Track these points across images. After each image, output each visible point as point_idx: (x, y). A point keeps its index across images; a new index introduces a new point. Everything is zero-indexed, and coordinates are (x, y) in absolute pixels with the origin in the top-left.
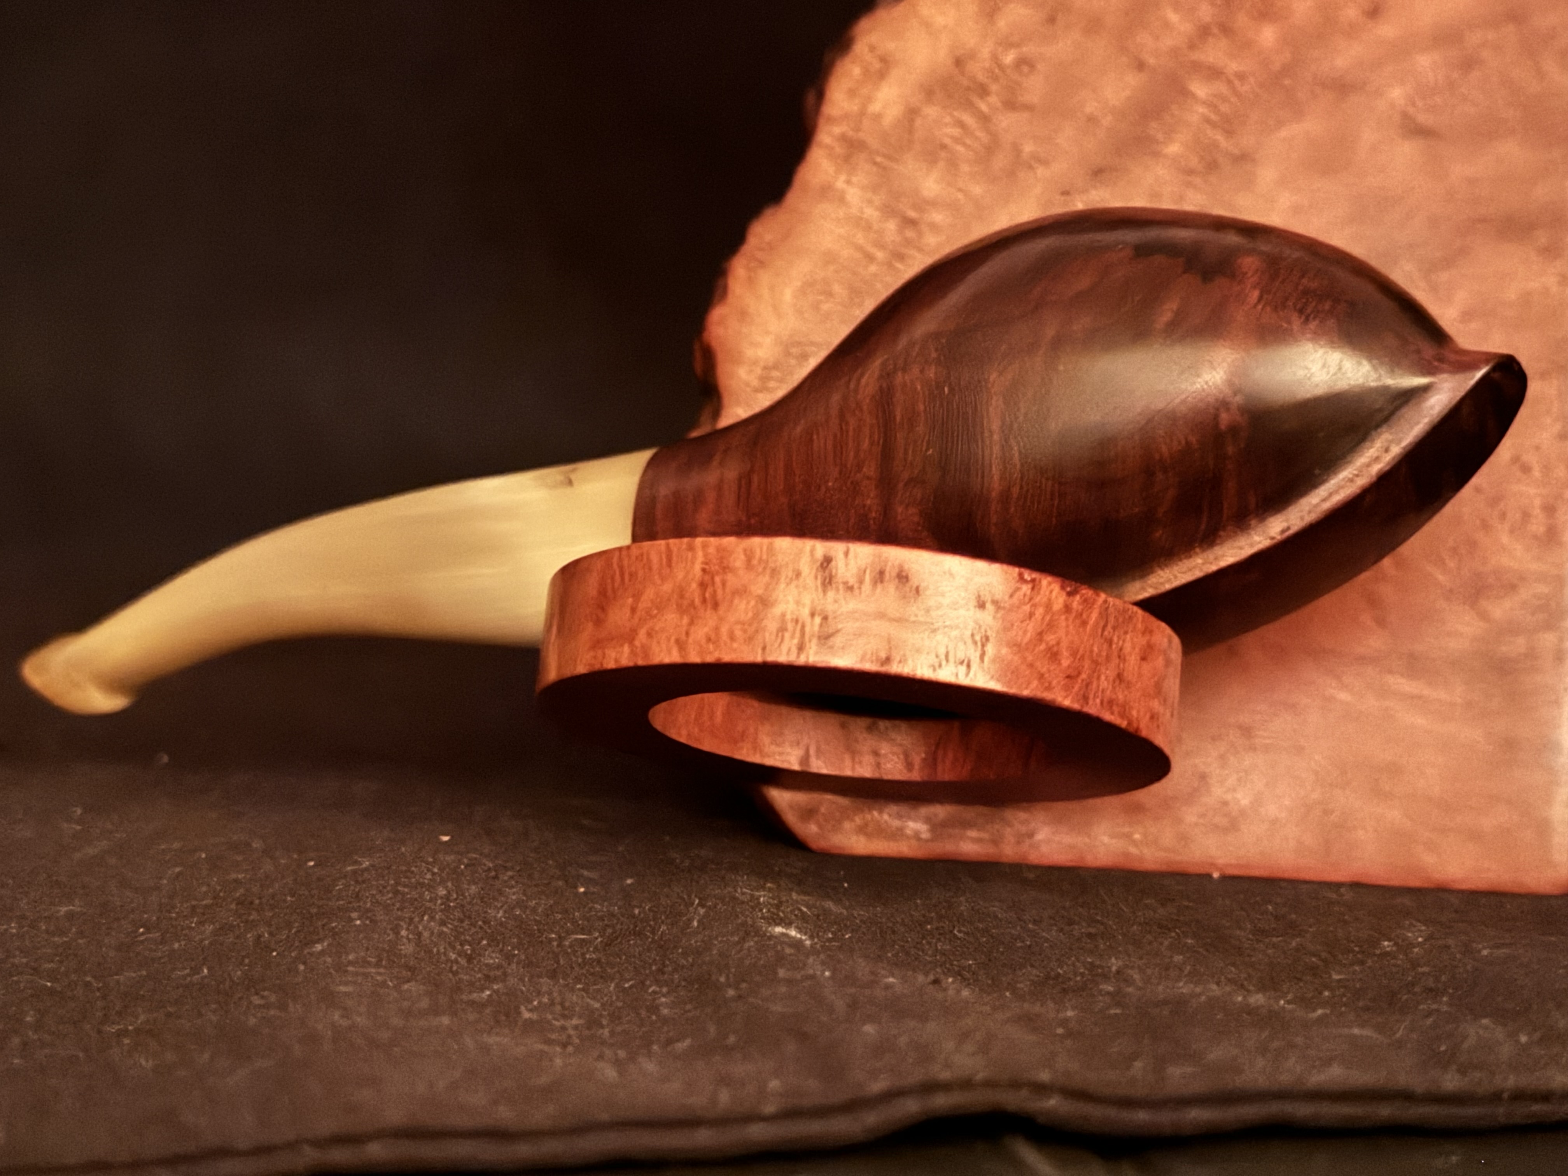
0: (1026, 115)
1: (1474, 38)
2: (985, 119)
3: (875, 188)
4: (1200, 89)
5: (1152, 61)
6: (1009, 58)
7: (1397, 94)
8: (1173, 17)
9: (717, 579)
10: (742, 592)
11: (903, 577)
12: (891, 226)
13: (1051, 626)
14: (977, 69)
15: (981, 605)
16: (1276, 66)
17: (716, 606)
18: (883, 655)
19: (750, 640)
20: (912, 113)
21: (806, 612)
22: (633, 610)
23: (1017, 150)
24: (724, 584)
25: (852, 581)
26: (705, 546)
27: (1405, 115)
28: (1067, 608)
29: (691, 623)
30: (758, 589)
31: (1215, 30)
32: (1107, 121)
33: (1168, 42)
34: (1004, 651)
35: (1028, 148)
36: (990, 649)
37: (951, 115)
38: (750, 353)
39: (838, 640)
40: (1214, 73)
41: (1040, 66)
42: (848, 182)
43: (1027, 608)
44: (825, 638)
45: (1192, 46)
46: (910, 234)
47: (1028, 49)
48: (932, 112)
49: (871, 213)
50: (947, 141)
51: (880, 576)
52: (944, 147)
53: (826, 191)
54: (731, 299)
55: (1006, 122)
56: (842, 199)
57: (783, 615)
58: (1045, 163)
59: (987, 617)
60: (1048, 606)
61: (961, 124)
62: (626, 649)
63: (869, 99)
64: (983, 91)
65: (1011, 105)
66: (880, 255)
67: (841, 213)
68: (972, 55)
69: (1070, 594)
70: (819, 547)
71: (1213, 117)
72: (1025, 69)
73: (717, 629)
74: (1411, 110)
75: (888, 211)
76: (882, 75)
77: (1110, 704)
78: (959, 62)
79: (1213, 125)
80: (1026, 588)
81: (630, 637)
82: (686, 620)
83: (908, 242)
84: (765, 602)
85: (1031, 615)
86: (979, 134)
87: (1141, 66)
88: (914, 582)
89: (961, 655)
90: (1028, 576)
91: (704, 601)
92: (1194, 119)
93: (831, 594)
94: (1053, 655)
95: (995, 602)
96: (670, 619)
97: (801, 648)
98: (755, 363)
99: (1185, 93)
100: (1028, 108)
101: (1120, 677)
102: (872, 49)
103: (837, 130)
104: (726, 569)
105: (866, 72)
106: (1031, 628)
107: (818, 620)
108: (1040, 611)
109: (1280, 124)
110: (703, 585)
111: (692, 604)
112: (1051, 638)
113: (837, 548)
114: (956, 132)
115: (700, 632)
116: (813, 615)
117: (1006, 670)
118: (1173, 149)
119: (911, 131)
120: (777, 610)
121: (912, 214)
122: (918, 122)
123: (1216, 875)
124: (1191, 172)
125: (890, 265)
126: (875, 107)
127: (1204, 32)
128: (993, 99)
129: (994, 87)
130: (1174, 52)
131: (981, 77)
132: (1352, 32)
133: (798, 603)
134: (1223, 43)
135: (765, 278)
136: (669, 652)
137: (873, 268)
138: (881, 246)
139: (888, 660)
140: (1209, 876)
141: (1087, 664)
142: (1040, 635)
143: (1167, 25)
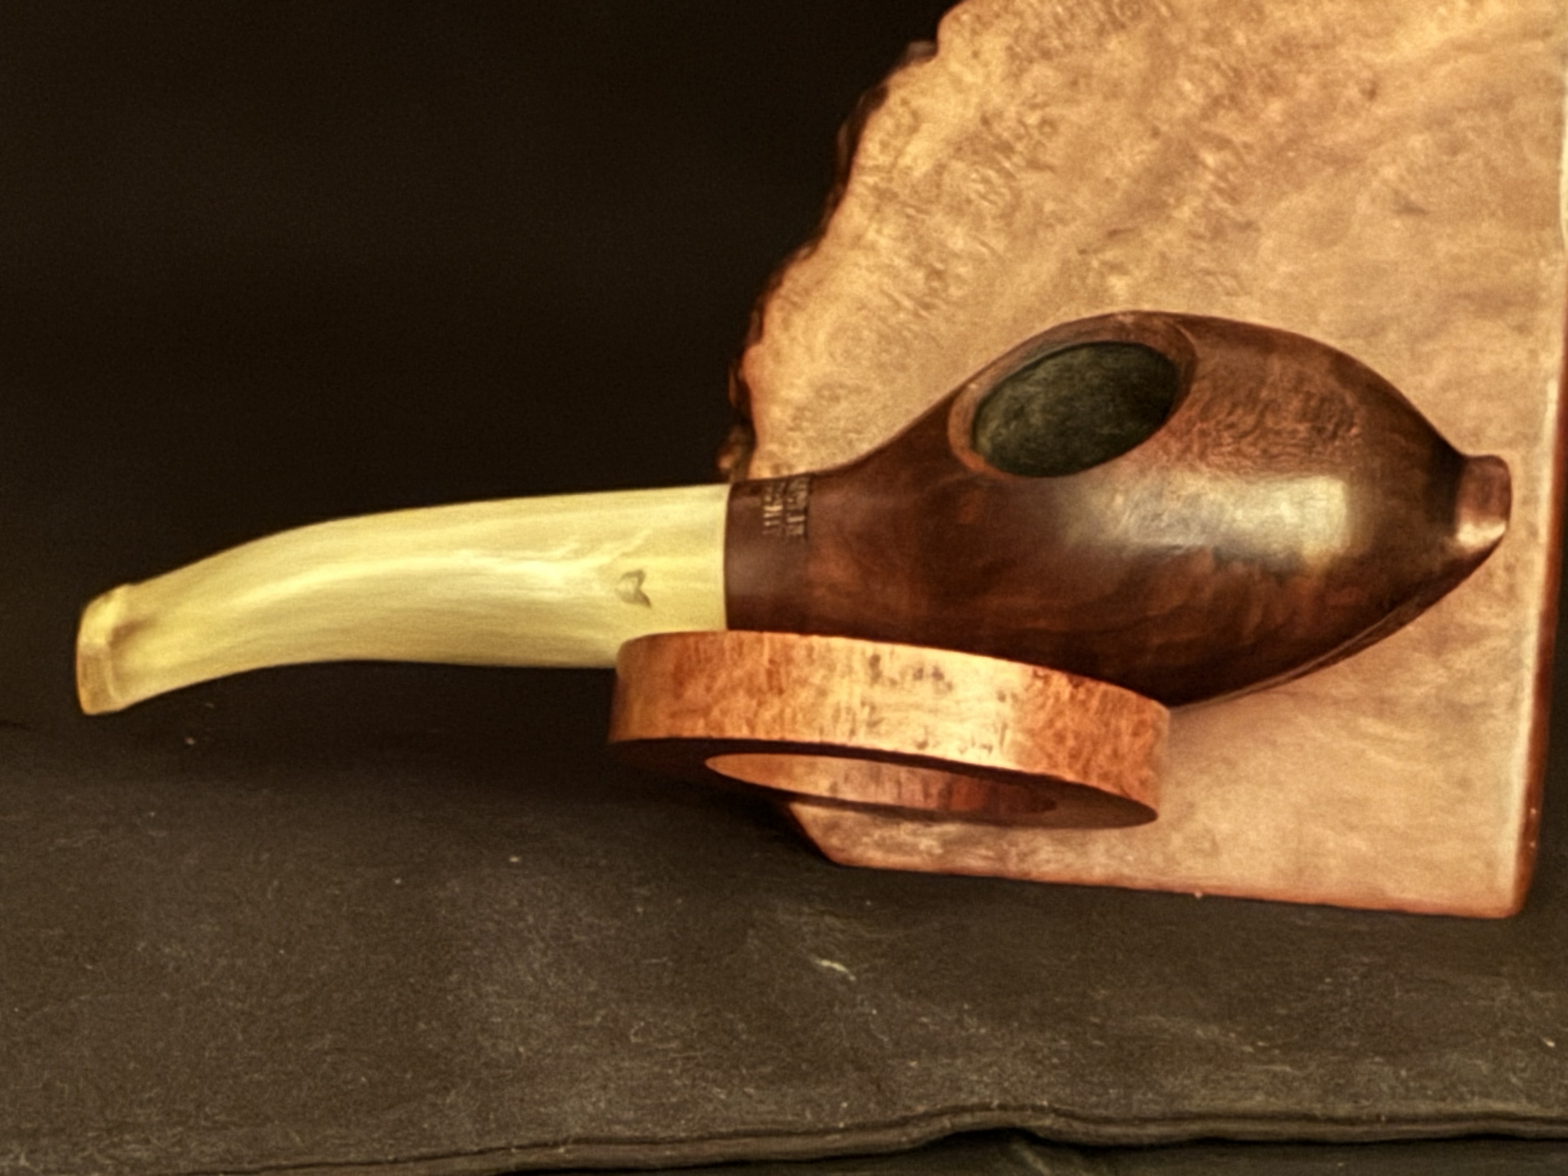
0: (1048, 175)
1: (1462, 123)
2: (1009, 176)
3: (904, 239)
4: (1210, 158)
5: (1165, 128)
6: (1033, 119)
7: (1389, 172)
8: (1187, 86)
9: (782, 670)
10: (803, 682)
11: (938, 675)
12: (919, 276)
13: (1060, 713)
14: (1003, 130)
15: (1002, 698)
16: (1282, 139)
17: (781, 692)
18: (920, 739)
19: (809, 724)
20: (940, 169)
21: (856, 703)
22: (708, 689)
23: (1038, 207)
24: (788, 674)
25: (897, 677)
26: (772, 642)
27: (1397, 192)
28: (1072, 697)
29: (760, 704)
30: (817, 679)
31: (1226, 102)
32: (1124, 183)
33: (1181, 110)
34: (1020, 737)
35: (1049, 206)
36: (1009, 735)
37: (977, 171)
38: (784, 393)
39: (883, 728)
40: (1222, 143)
41: (1062, 128)
42: (879, 231)
43: (1040, 700)
44: (873, 725)
45: (1205, 116)
46: (936, 284)
47: (1053, 111)
48: (959, 166)
49: (900, 263)
50: (973, 196)
51: (919, 674)
52: (969, 201)
53: (857, 240)
54: (767, 340)
55: (1029, 179)
56: (872, 248)
57: (838, 704)
58: (1062, 221)
59: (1007, 709)
60: (1057, 699)
61: (986, 181)
62: (701, 723)
63: (900, 153)
64: (1007, 149)
65: (1034, 165)
66: (907, 303)
67: (872, 261)
68: (999, 115)
69: (1076, 686)
70: (868, 647)
71: (1222, 185)
72: (1047, 129)
73: (782, 712)
74: (1403, 188)
75: (917, 262)
76: (914, 130)
77: (1105, 777)
78: (985, 121)
79: (1220, 191)
80: (1039, 684)
81: (706, 712)
82: (754, 703)
83: (933, 292)
84: (822, 693)
85: (1042, 707)
86: (1004, 190)
87: (1156, 133)
88: (948, 678)
89: (985, 741)
90: (1041, 671)
91: (771, 688)
92: (1203, 187)
93: (878, 688)
94: (1060, 738)
95: (1014, 697)
96: (741, 702)
97: (853, 732)
98: (787, 402)
99: (1195, 160)
100: (1051, 168)
101: (1115, 753)
102: (905, 102)
103: (870, 180)
104: (789, 660)
105: (898, 126)
106: (1042, 716)
107: (867, 710)
108: (1051, 702)
109: (1283, 194)
110: (770, 674)
111: (760, 690)
112: (1059, 725)
113: (884, 649)
114: (981, 188)
115: (767, 715)
116: (863, 704)
117: (1022, 752)
118: (1185, 213)
119: (938, 186)
120: (831, 700)
121: (939, 266)
122: (946, 178)
123: (1198, 895)
124: (1199, 237)
125: (917, 315)
126: (906, 161)
127: (1216, 102)
128: (1016, 159)
129: (1019, 147)
130: (1186, 121)
131: (1006, 135)
132: (1351, 110)
133: (851, 694)
134: (1234, 114)
135: (799, 321)
136: (740, 729)
137: (902, 316)
138: (909, 295)
139: (923, 745)
140: (1192, 896)
141: (1088, 744)
142: (1051, 723)
143: (1180, 94)
